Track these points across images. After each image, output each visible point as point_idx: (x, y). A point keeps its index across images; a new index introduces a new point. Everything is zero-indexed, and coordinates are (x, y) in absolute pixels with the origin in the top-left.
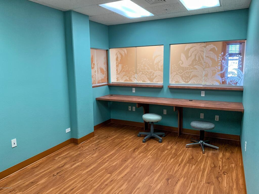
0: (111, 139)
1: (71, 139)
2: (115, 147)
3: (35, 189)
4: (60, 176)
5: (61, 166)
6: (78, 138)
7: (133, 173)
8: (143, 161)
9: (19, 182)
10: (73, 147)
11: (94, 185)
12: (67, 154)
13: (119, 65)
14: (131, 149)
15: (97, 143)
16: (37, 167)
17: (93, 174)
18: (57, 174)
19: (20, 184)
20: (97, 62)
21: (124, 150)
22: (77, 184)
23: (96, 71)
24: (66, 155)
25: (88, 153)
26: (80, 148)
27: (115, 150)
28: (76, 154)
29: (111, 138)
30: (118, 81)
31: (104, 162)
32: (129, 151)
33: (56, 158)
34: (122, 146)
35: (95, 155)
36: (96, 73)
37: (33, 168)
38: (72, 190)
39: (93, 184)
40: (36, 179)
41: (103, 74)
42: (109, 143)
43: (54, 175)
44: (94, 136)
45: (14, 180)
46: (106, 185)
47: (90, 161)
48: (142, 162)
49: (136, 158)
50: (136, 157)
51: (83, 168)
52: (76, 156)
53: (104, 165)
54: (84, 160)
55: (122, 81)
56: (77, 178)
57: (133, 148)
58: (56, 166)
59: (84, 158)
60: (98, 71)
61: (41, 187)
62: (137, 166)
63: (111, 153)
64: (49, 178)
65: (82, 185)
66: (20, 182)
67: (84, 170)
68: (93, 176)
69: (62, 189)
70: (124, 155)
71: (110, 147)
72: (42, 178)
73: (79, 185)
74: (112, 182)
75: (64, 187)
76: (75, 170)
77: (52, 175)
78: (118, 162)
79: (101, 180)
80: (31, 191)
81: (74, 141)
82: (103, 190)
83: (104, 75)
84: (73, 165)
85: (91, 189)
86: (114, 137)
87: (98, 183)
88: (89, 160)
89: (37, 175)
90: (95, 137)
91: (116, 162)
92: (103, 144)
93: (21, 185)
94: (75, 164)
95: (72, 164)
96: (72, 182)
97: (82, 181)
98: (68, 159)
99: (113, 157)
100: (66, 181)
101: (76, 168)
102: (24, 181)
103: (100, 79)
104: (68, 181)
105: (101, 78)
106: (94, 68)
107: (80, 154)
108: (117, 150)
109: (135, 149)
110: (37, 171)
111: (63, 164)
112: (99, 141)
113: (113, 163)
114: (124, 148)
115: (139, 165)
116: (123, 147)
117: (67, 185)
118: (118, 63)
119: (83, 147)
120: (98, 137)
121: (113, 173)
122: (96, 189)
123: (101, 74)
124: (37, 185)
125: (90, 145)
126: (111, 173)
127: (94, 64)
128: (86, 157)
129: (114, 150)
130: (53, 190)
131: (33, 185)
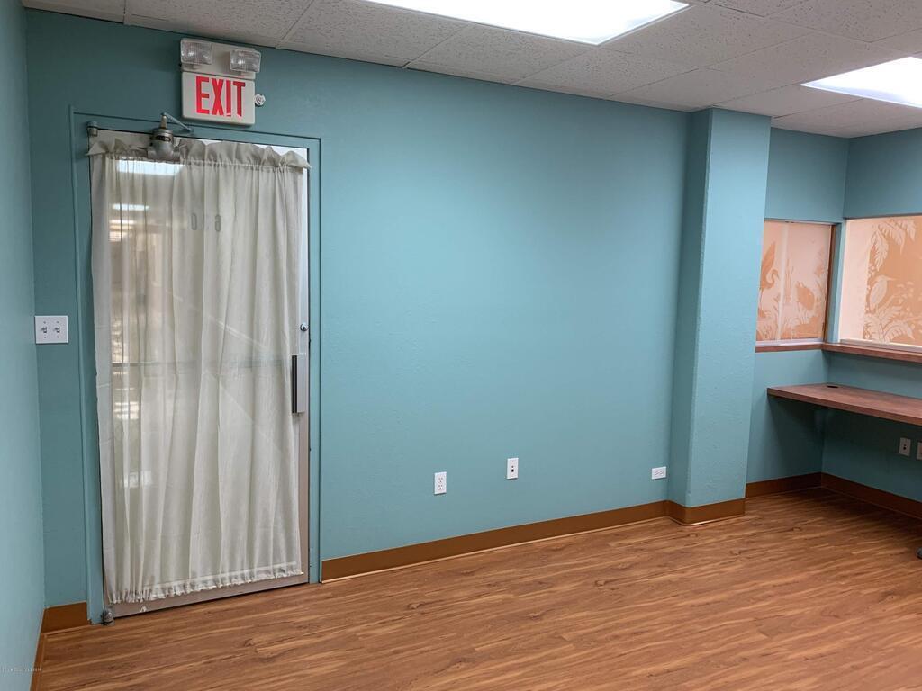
0: (803, 537)
1: (665, 501)
2: (810, 565)
3: (543, 598)
4: (613, 589)
5: (620, 567)
6: (687, 506)
7: (851, 660)
8: (908, 639)
9: (511, 571)
10: (667, 527)
11: (704, 645)
12: (645, 542)
13: (879, 279)
14: (873, 590)
15: (748, 536)
16: (556, 550)
17: (711, 617)
18: (606, 582)
19: (511, 576)
20: (787, 265)
21: (843, 583)
22: (655, 625)
23: (779, 296)
24: (640, 543)
25: (709, 557)
26: (688, 536)
27: (806, 573)
28: (672, 549)
29: (804, 534)
30: (867, 336)
31: (755, 597)
32: (859, 593)
33: (610, 544)
34: (838, 569)
35: (730, 569)
36: (781, 302)
37: (547, 549)
38: (637, 633)
39: (701, 643)
40: (550, 578)
41: (810, 308)
42: (793, 546)
43: (596, 582)
44: (742, 513)
45: (502, 562)
46: (745, 659)
47: (709, 579)
48: (904, 641)
49: (884, 622)
50: (882, 618)
51: (682, 592)
52: (671, 554)
53: (753, 603)
54: (691, 572)
55: (884, 338)
56: (658, 609)
57: (883, 589)
58: (607, 563)
59: (691, 568)
60: (787, 297)
61: (559, 600)
62: (875, 644)
63: (791, 579)
64: (583, 584)
65: (668, 632)
66: (513, 573)
67: (685, 597)
68: (708, 622)
69: (611, 623)
70: (837, 600)
71: (792, 560)
72: (565, 578)
73: (659, 631)
74: (765, 659)
75: (618, 621)
76: (657, 589)
77: (593, 580)
78: (808, 610)
79: (730, 641)
80: (534, 600)
81: (672, 511)
82: (730, 668)
83: (811, 314)
84: (657, 574)
85: (693, 651)
86: (818, 535)
87: (718, 646)
88: (706, 577)
89: (556, 569)
90: (746, 517)
91: (799, 608)
92: (770, 545)
93: (515, 579)
94: (662, 573)
95: (654, 570)
96: (643, 616)
97: (672, 623)
98: (645, 556)
99: (794, 592)
100: (626, 607)
101: (659, 585)
102: (522, 573)
103: (793, 324)
104: (631, 609)
105: (797, 323)
106: (773, 283)
107: (683, 552)
108: (815, 577)
109: (887, 594)
110: (556, 560)
111: (628, 565)
112: (758, 534)
113: (789, 610)
114: (844, 577)
115: (885, 645)
116: (843, 573)
117: (625, 619)
118: (875, 270)
119: (697, 535)
120: (756, 519)
121: (777, 637)
122: (708, 657)
123: (801, 306)
124: (550, 592)
125: (724, 537)
126: (771, 633)
127: (775, 272)
128: (700, 566)
129: (802, 572)
130: (587, 616)
131: (540, 589)
